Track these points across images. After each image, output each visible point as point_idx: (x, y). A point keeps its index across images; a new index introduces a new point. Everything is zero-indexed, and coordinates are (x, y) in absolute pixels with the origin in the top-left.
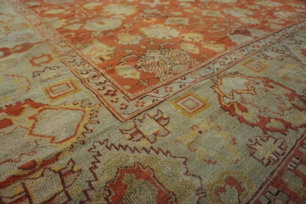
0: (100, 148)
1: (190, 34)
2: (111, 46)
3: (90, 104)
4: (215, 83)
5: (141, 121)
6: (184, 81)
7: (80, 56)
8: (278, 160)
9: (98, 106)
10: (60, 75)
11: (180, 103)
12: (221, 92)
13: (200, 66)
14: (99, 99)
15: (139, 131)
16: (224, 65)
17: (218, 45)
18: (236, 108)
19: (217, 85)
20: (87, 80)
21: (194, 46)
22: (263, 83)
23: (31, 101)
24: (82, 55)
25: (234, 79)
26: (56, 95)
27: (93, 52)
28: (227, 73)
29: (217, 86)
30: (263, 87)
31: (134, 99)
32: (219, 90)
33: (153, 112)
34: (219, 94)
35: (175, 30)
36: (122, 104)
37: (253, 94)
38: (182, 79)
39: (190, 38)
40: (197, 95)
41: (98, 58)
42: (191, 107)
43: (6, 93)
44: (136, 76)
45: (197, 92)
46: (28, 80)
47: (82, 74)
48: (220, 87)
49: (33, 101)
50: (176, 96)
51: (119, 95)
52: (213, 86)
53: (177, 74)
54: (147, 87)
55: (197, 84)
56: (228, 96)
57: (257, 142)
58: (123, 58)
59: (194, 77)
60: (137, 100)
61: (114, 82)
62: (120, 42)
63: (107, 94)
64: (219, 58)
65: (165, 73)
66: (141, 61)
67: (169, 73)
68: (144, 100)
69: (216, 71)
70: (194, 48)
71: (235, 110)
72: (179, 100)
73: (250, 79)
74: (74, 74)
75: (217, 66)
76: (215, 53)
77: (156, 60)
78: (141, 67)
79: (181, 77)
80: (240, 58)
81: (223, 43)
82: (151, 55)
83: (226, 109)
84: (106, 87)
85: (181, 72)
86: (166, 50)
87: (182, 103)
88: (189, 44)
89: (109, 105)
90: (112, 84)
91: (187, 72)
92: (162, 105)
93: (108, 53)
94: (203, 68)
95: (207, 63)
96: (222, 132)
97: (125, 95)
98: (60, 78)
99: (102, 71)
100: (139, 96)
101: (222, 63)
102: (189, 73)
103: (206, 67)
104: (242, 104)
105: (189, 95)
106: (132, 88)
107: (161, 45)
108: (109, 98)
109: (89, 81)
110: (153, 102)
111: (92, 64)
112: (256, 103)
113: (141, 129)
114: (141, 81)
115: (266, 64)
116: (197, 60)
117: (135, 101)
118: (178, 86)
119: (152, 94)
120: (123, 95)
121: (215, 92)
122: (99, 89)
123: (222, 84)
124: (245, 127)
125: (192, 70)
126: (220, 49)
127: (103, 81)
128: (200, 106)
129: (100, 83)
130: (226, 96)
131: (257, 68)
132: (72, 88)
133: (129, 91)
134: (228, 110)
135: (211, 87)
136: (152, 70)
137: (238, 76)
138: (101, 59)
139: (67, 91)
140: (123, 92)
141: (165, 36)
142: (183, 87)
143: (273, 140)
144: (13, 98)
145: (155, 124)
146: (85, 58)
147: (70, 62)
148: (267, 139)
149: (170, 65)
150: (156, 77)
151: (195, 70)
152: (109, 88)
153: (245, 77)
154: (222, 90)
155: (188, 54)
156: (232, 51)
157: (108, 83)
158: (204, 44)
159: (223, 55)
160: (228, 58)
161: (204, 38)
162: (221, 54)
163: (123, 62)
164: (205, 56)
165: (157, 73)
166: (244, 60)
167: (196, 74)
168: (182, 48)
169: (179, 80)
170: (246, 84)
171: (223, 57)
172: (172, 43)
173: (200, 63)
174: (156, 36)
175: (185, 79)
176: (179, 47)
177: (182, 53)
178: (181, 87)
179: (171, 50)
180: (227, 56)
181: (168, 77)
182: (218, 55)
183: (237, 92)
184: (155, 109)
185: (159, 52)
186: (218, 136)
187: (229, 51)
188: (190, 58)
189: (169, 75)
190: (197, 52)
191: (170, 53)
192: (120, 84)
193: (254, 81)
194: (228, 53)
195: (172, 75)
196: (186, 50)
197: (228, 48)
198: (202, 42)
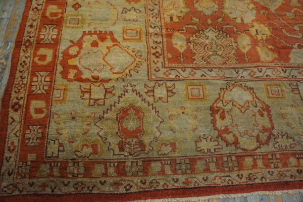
0: (129, 88)
1: (262, 25)
2: (187, 7)
3: (141, 56)
4: (226, 87)
5: (159, 85)
6: (209, 73)
7: (159, 7)
8: (206, 153)
9: (144, 60)
10: (137, 21)
11: (189, 88)
12: (223, 97)
13: (233, 66)
14: (148, 55)
15: (153, 91)
16: (252, 76)
17: (270, 53)
18: (219, 113)
19: (227, 89)
20: (150, 35)
21: (249, 43)
22: (260, 109)
23: (112, 34)
24: (161, 6)
25: (244, 92)
26: (127, 37)
27: (171, 7)
28: (244, 85)
29: (225, 90)
30: (256, 111)
31: (167, 68)
32: (224, 94)
33: (169, 84)
34: (220, 97)
35: (254, 12)
36: (157, 67)
37: (241, 111)
38: (209, 70)
39: (257, 31)
40: (206, 89)
41: (169, 17)
42: (194, 94)
43: (102, 20)
44: (181, 49)
45: (208, 87)
46: (118, 14)
47: (151, 26)
48: (226, 93)
49: (113, 35)
50: (192, 81)
51: (161, 59)
52: (223, 89)
53: (210, 63)
54: (181, 63)
55: (214, 81)
56: (224, 102)
57: (206, 139)
58: (187, 26)
59: (218, 73)
60: (168, 69)
61: (165, 46)
62: (196, 5)
63: (154, 54)
64: (255, 67)
65: (203, 57)
66: (196, 36)
67: (204, 60)
68: (172, 72)
69: (239, 78)
70: (248, 45)
71: (217, 113)
72: (191, 85)
73: (255, 99)
74: (146, 23)
75: (245, 74)
76: (258, 60)
77: (207, 42)
78: (191, 43)
79: (210, 68)
80: (273, 77)
81: (279, 53)
82: (207, 34)
83: (212, 109)
84: (158, 47)
85: (214, 64)
86: (224, 34)
87: (191, 89)
88: (248, 38)
89: (150, 64)
90: (163, 47)
91: (218, 66)
92: (178, 82)
93: (179, 15)
94: (233, 70)
95: (241, 66)
96: (195, 121)
97: (164, 61)
98: (136, 23)
99: (164, 31)
100: (171, 68)
101: (252, 74)
102: (218, 68)
103: (237, 70)
104: (226, 113)
105: (200, 85)
106: (172, 58)
107: (225, 27)
108: (153, 58)
109: (151, 36)
110: (176, 77)
111: (162, 20)
112: (235, 118)
113: (156, 90)
114: (182, 56)
115: (286, 95)
116: (236, 60)
117: (166, 69)
118: (201, 75)
119: (180, 70)
120: (163, 61)
121: (220, 94)
122: (152, 47)
123: (231, 90)
124: (211, 127)
125: (224, 66)
126: (267, 59)
127: (158, 42)
128: (200, 97)
129: (156, 42)
130: (222, 102)
131: (273, 94)
132: (138, 37)
133: (169, 59)
134: (213, 111)
135: (221, 88)
136: (196, 50)
137: (250, 92)
138: (171, 18)
139: (134, 38)
140: (164, 58)
141: (238, 16)
142: (203, 77)
143: (217, 144)
144: (105, 26)
145: (165, 92)
146: (161, 10)
147: (150, 9)
148: (214, 141)
149: (212, 53)
150: (193, 58)
151: (225, 68)
152: (159, 50)
153: (253, 96)
154: (225, 95)
155: (236, 49)
156: (274, 67)
157: (161, 45)
158: (261, 45)
159: (262, 66)
160: (263, 72)
161: (268, 38)
162: (261, 64)
163: (184, 30)
164: (247, 59)
165: (197, 55)
166: (273, 82)
167: (222, 72)
168: (238, 39)
169: (207, 69)
170: (248, 101)
171: (260, 68)
172: (235, 29)
173: (236, 63)
174: (231, 13)
175: (210, 72)
176: (237, 37)
177: (232, 46)
178: (201, 76)
179: (227, 37)
180: (264, 69)
181: (201, 63)
182: (258, 64)
183: (233, 103)
184: (173, 83)
185: (217, 34)
186: (190, 121)
187: (273, 65)
188: (234, 54)
189: (203, 61)
190: (245, 51)
191: (224, 39)
192: (167, 50)
193: (256, 103)
194: (269, 66)
195: (205, 63)
196: (238, 44)
197: (276, 61)
198: (262, 41)
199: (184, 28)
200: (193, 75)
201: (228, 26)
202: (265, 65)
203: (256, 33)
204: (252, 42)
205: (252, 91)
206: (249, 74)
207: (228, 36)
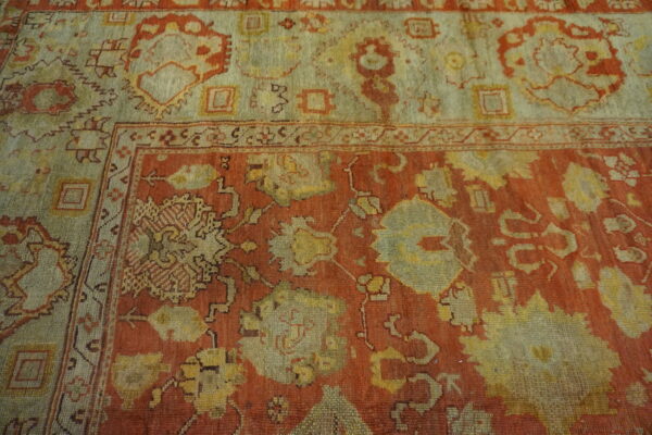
5: (102, 139)
6: (112, 225)
9: (158, 117)
11: (85, 186)
12: (49, 247)
13: (116, 280)
15: (94, 128)
16: (82, 320)
19: (64, 256)
21: (177, 337)
29: (62, 252)
32: (54, 248)
33: (101, 155)
34: (51, 239)
35: (283, 378)
38: (117, 227)
41: (262, 162)
42: (70, 193)
44: (175, 179)
46: (269, 78)
48: (56, 254)
52: (66, 249)
53: (132, 231)
54: (143, 176)
56: (39, 246)
60: (133, 154)
62: (299, 223)
63: (169, 133)
65: (148, 219)
67: (142, 221)
70: (170, 332)
77: (189, 234)
78: (189, 199)
79: (121, 230)
82: (210, 237)
84: (185, 140)
87: (82, 189)
89: (150, 126)
90: (185, 148)
91: (123, 248)
94: (106, 279)
97: (152, 148)
101: (88, 323)
102: (118, 247)
103: (105, 287)
108: (162, 131)
109: (213, 129)
110: (114, 165)
113: (94, 132)
114: (159, 178)
116: (131, 293)
117: (133, 150)
118: (109, 209)
119: (126, 173)
121: (58, 241)
122: (186, 131)
123: (59, 264)
125: (120, 261)
127: (198, 141)
128: (60, 203)
129: (198, 138)
132: (211, 109)
135: (68, 245)
136: (170, 207)
140: (159, 148)
142: (103, 214)
145: (85, 147)
149: (158, 240)
150: (150, 199)
151: (115, 262)
152: (179, 141)
153: (33, 312)
154: (50, 251)
155: (162, 299)
156: (95, 388)
157: (190, 144)
158: (168, 368)
159: (102, 353)
160: (87, 353)
161: (188, 400)
162: (108, 353)
163: (223, 188)
164: (128, 317)
165: (156, 207)
166: (55, 373)
167: (106, 253)
168: (189, 308)
169: (118, 223)
170: (24, 296)
171: (99, 346)
172: (223, 308)
173: (124, 289)
174: (276, 305)
175: (112, 230)
176: (197, 308)
177: (172, 290)
178: (105, 210)
179: (198, 282)
180: (94, 357)
181: (136, 214)
182: (110, 345)
183: (29, 263)
184: (103, 160)
185: (209, 258)
186: (20, 182)
187: (102, 386)
188: (149, 289)
189: (139, 218)
190: (153, 320)
191: (193, 274)
192: (176, 155)
193: (14, 315)
194: (98, 375)
195: (135, 222)
196: (176, 308)
197: (109, 397)
198: (177, 376)
199: (229, 190)
200: (110, 195)
201: (232, 291)
202: (104, 364)
203: (206, 364)
204: (178, 345)
205: (45, 311)
206: (88, 316)
207: (201, 286)
